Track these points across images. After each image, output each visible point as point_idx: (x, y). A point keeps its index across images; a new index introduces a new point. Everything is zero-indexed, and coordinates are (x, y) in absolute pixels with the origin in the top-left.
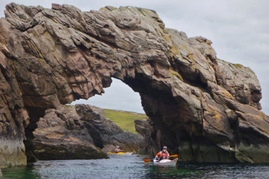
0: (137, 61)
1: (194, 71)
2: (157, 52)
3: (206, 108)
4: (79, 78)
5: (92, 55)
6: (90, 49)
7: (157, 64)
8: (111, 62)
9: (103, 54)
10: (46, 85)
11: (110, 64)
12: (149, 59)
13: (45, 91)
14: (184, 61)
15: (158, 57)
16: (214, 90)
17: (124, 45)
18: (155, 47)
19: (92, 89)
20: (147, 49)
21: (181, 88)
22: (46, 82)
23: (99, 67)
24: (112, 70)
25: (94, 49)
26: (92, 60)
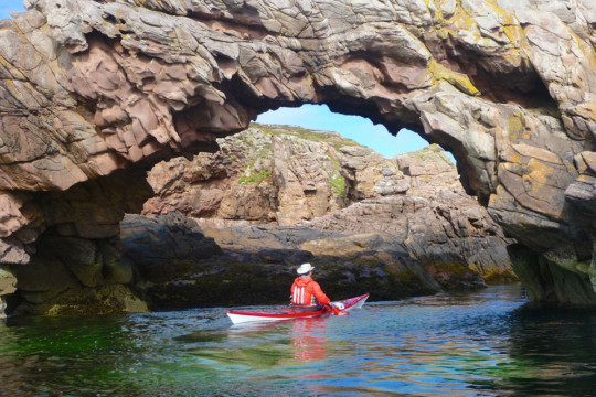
0: (317, 56)
1: (517, 64)
2: (378, 28)
3: (504, 155)
4: (110, 113)
5: (126, 52)
6: (118, 38)
7: (385, 58)
8: (176, 62)
9: (152, 44)
10: (23, 137)
11: (174, 67)
12: (353, 48)
13: (24, 150)
14: (481, 42)
15: (379, 40)
16: (565, 106)
17: (283, 26)
18: (376, 18)
19: (144, 136)
20: (355, 26)
21: (448, 110)
22: (21, 131)
23: (149, 79)
24: (187, 82)
25: (128, 36)
26: (127, 65)
